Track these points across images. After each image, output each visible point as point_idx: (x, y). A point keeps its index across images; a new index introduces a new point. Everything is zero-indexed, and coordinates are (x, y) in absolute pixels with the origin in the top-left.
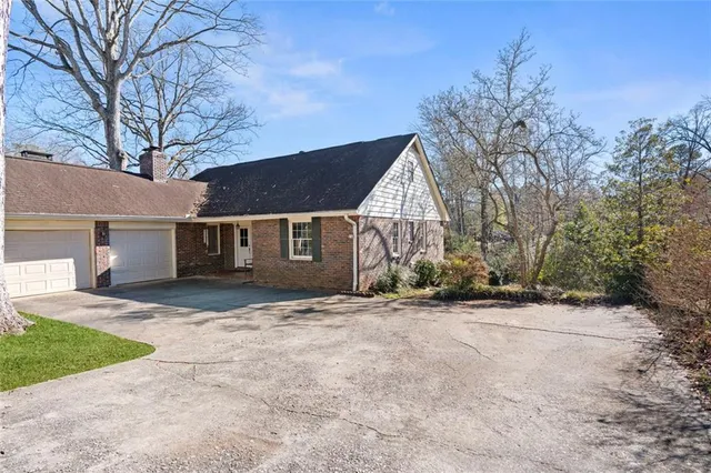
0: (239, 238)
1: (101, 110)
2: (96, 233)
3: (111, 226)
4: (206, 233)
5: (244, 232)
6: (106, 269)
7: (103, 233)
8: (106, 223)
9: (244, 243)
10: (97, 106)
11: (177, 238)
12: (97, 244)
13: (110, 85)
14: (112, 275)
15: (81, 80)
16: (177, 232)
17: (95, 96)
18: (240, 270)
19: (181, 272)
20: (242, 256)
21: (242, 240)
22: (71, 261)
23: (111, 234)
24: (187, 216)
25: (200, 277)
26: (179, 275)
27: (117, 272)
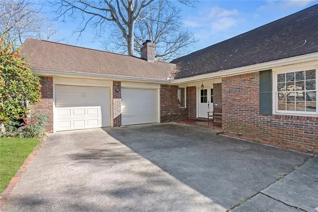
0: (200, 96)
1: (126, 36)
2: (113, 89)
3: (122, 85)
4: (179, 92)
5: (204, 92)
6: (119, 114)
7: (117, 90)
8: (119, 82)
9: (204, 100)
10: (125, 35)
11: (161, 95)
12: (114, 98)
13: (130, 24)
14: (123, 119)
15: (119, 24)
16: (161, 91)
17: (124, 30)
18: (200, 120)
19: (163, 119)
20: (204, 110)
21: (202, 98)
22: (100, 107)
23: (122, 90)
24: (168, 79)
25: (174, 123)
26: (162, 121)
27: (124, 116)
